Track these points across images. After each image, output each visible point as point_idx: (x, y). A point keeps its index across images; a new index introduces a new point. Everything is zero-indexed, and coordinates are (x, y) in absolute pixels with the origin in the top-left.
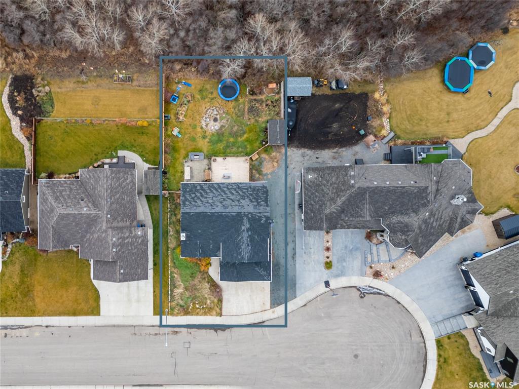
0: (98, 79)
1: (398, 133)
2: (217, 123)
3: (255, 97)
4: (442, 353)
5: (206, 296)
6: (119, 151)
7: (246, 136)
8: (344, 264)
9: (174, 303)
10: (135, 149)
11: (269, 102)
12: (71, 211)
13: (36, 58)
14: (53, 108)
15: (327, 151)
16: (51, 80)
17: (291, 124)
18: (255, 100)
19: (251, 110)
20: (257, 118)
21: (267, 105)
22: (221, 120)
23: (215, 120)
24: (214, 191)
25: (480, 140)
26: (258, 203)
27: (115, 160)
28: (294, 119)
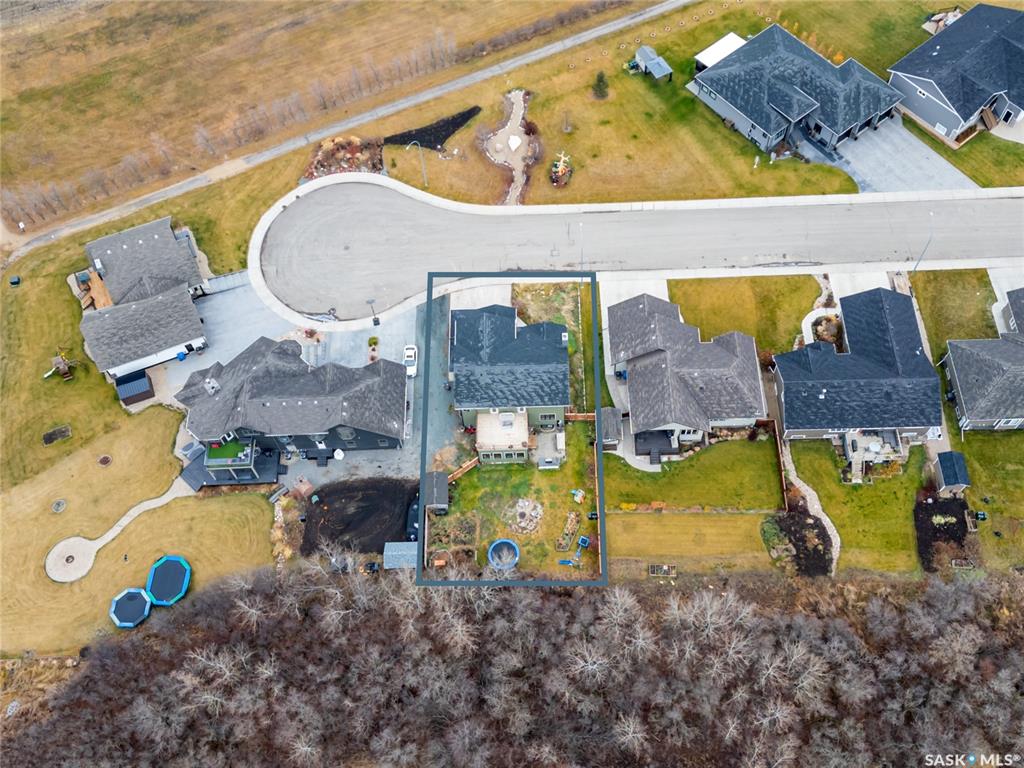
0: (700, 571)
1: (263, 502)
2: (520, 510)
3: (466, 547)
4: (242, 256)
5: (532, 303)
6: (660, 470)
7: (479, 494)
8: (352, 344)
9: (573, 294)
10: (637, 474)
11: (444, 540)
12: (715, 372)
13: (798, 603)
14: (763, 529)
15: (366, 477)
16: (771, 570)
17: (415, 507)
18: (465, 544)
19: (471, 530)
20: (462, 518)
21: (448, 536)
22: (514, 516)
23: (523, 515)
24: (525, 394)
25: (152, 495)
26: (468, 379)
27: (664, 459)
28: (411, 512)
